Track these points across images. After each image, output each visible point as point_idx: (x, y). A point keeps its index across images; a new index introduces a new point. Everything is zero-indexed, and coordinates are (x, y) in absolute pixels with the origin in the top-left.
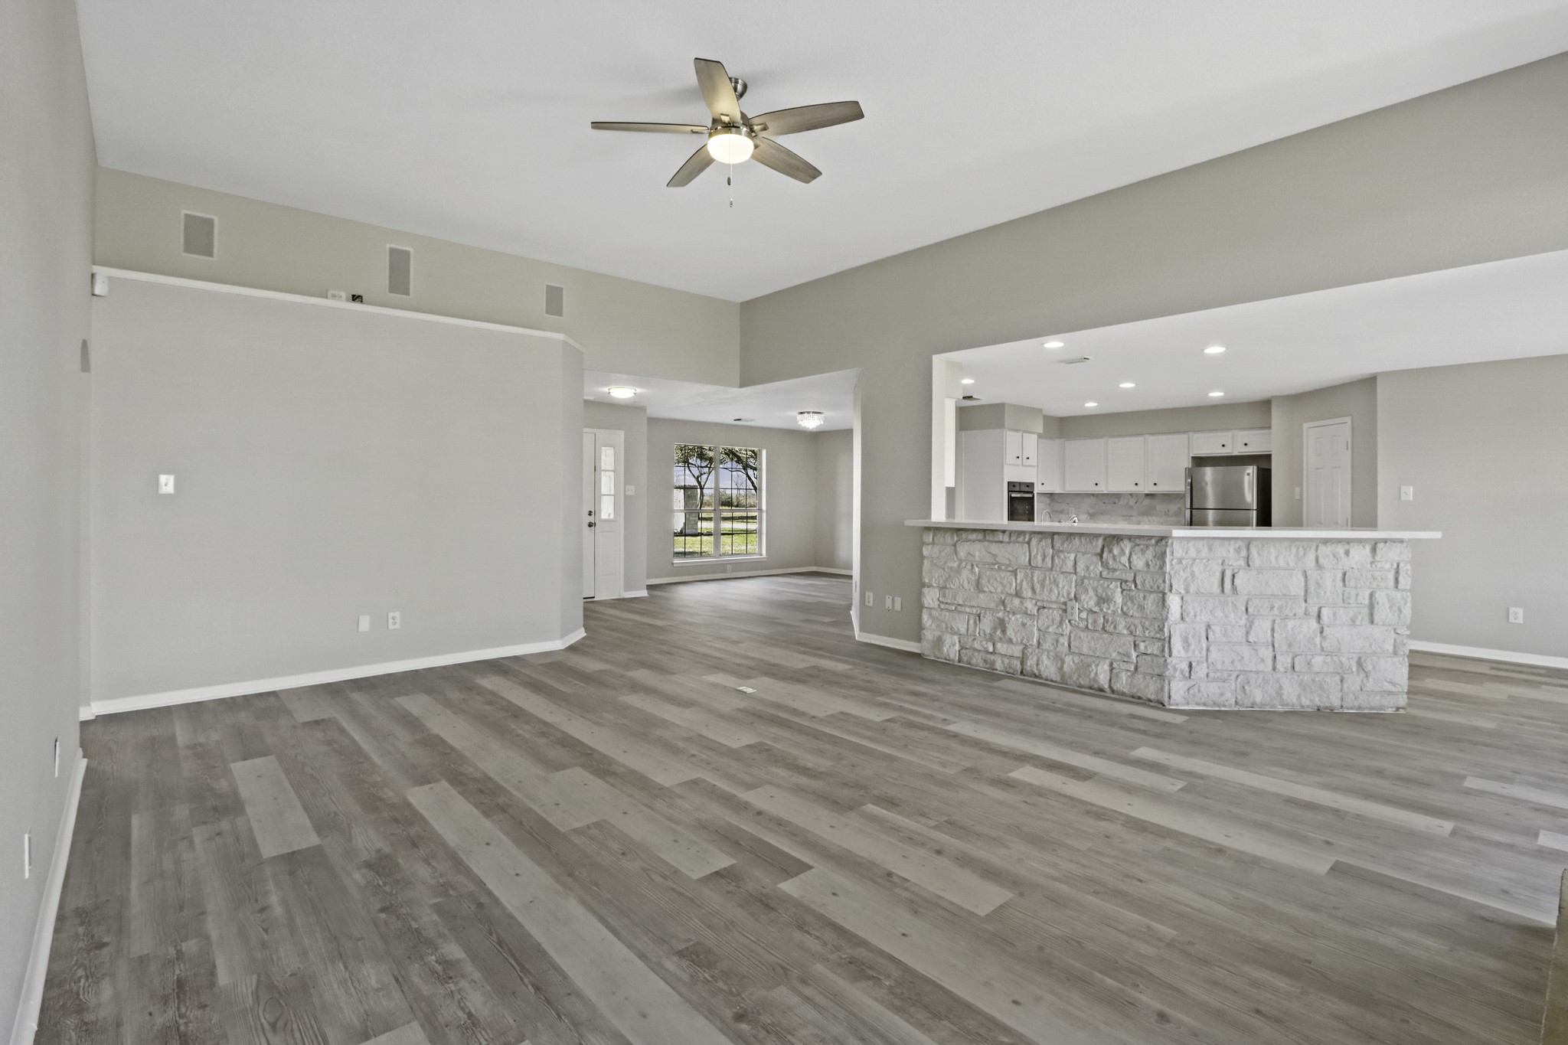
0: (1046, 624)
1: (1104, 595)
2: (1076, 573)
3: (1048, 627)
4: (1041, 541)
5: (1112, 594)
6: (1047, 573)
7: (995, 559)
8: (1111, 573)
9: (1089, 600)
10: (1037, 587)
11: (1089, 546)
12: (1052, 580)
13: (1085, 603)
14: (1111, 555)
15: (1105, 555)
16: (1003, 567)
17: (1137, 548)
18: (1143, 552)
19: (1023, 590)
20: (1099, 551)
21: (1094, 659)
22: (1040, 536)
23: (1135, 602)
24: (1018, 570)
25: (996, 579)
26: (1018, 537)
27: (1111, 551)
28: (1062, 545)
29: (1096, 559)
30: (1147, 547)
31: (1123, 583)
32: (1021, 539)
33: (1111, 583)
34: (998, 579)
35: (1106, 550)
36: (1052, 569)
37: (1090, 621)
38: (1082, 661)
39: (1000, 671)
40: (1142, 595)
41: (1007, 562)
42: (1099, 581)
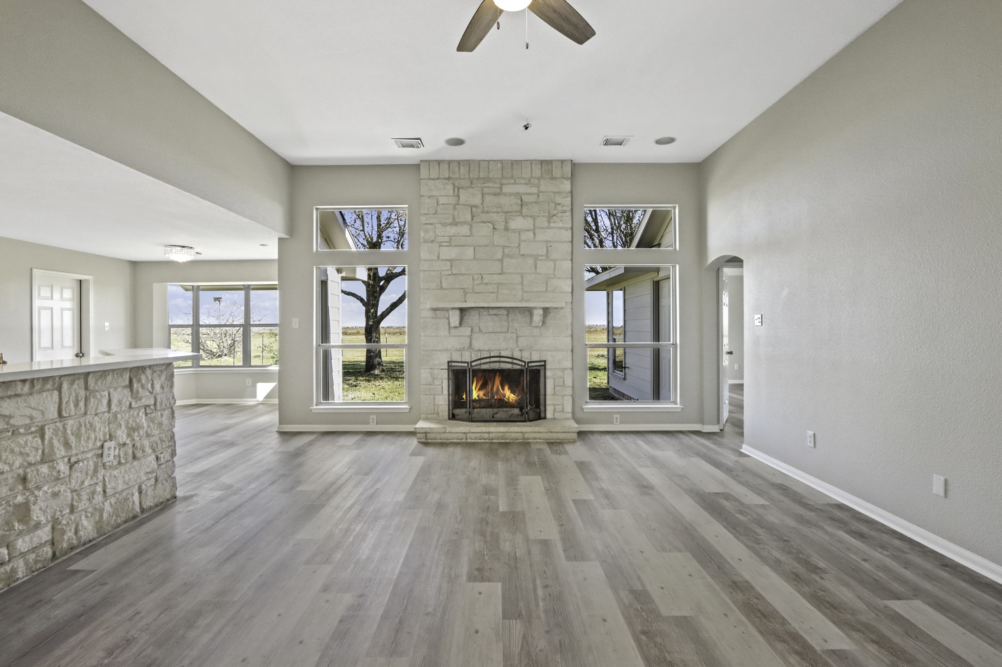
0: (79, 481)
1: (134, 425)
2: (109, 412)
3: (83, 483)
4: (72, 384)
5: (140, 421)
6: (82, 420)
7: (8, 423)
8: (139, 402)
9: (122, 435)
10: (72, 439)
11: (120, 379)
12: (88, 425)
13: (120, 439)
14: (140, 384)
15: (135, 385)
16: (22, 431)
17: (155, 375)
18: (160, 376)
19: (56, 449)
20: (127, 383)
21: (127, 491)
22: (72, 377)
23: (156, 422)
24: (46, 427)
25: (12, 451)
26: (43, 385)
27: (139, 381)
28: (96, 383)
29: (127, 392)
30: (161, 371)
31: (147, 408)
32: (49, 386)
33: (140, 411)
34: (17, 449)
35: (134, 380)
36: (86, 413)
37: (122, 455)
38: (118, 499)
39: (23, 577)
40: (159, 414)
41: (28, 421)
42: (129, 412)
